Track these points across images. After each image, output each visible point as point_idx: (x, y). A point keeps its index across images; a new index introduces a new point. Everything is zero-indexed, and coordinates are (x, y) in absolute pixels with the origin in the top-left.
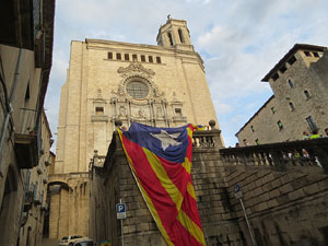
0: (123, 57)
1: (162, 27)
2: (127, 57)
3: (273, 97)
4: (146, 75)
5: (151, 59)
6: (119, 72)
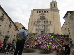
0: (40, 12)
3: (65, 22)
4: (44, 16)
5: (46, 12)
6: (39, 15)
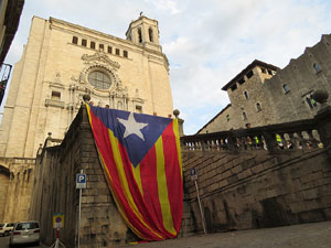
0: (89, 45)
1: (133, 22)
2: (93, 45)
3: (229, 105)
4: (110, 67)
5: (117, 51)
6: (83, 59)
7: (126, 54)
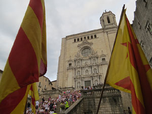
1: (101, 18)
2: (81, 39)
4: (89, 46)
5: (92, 37)
6: (78, 47)
7: (95, 36)
